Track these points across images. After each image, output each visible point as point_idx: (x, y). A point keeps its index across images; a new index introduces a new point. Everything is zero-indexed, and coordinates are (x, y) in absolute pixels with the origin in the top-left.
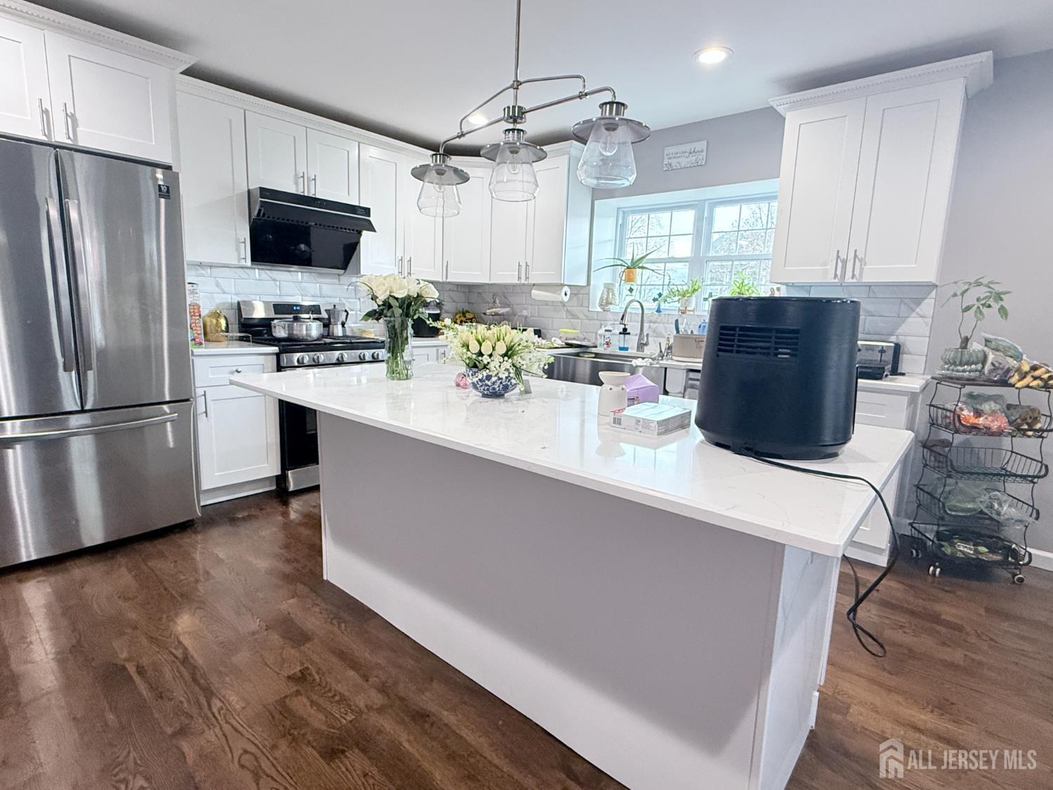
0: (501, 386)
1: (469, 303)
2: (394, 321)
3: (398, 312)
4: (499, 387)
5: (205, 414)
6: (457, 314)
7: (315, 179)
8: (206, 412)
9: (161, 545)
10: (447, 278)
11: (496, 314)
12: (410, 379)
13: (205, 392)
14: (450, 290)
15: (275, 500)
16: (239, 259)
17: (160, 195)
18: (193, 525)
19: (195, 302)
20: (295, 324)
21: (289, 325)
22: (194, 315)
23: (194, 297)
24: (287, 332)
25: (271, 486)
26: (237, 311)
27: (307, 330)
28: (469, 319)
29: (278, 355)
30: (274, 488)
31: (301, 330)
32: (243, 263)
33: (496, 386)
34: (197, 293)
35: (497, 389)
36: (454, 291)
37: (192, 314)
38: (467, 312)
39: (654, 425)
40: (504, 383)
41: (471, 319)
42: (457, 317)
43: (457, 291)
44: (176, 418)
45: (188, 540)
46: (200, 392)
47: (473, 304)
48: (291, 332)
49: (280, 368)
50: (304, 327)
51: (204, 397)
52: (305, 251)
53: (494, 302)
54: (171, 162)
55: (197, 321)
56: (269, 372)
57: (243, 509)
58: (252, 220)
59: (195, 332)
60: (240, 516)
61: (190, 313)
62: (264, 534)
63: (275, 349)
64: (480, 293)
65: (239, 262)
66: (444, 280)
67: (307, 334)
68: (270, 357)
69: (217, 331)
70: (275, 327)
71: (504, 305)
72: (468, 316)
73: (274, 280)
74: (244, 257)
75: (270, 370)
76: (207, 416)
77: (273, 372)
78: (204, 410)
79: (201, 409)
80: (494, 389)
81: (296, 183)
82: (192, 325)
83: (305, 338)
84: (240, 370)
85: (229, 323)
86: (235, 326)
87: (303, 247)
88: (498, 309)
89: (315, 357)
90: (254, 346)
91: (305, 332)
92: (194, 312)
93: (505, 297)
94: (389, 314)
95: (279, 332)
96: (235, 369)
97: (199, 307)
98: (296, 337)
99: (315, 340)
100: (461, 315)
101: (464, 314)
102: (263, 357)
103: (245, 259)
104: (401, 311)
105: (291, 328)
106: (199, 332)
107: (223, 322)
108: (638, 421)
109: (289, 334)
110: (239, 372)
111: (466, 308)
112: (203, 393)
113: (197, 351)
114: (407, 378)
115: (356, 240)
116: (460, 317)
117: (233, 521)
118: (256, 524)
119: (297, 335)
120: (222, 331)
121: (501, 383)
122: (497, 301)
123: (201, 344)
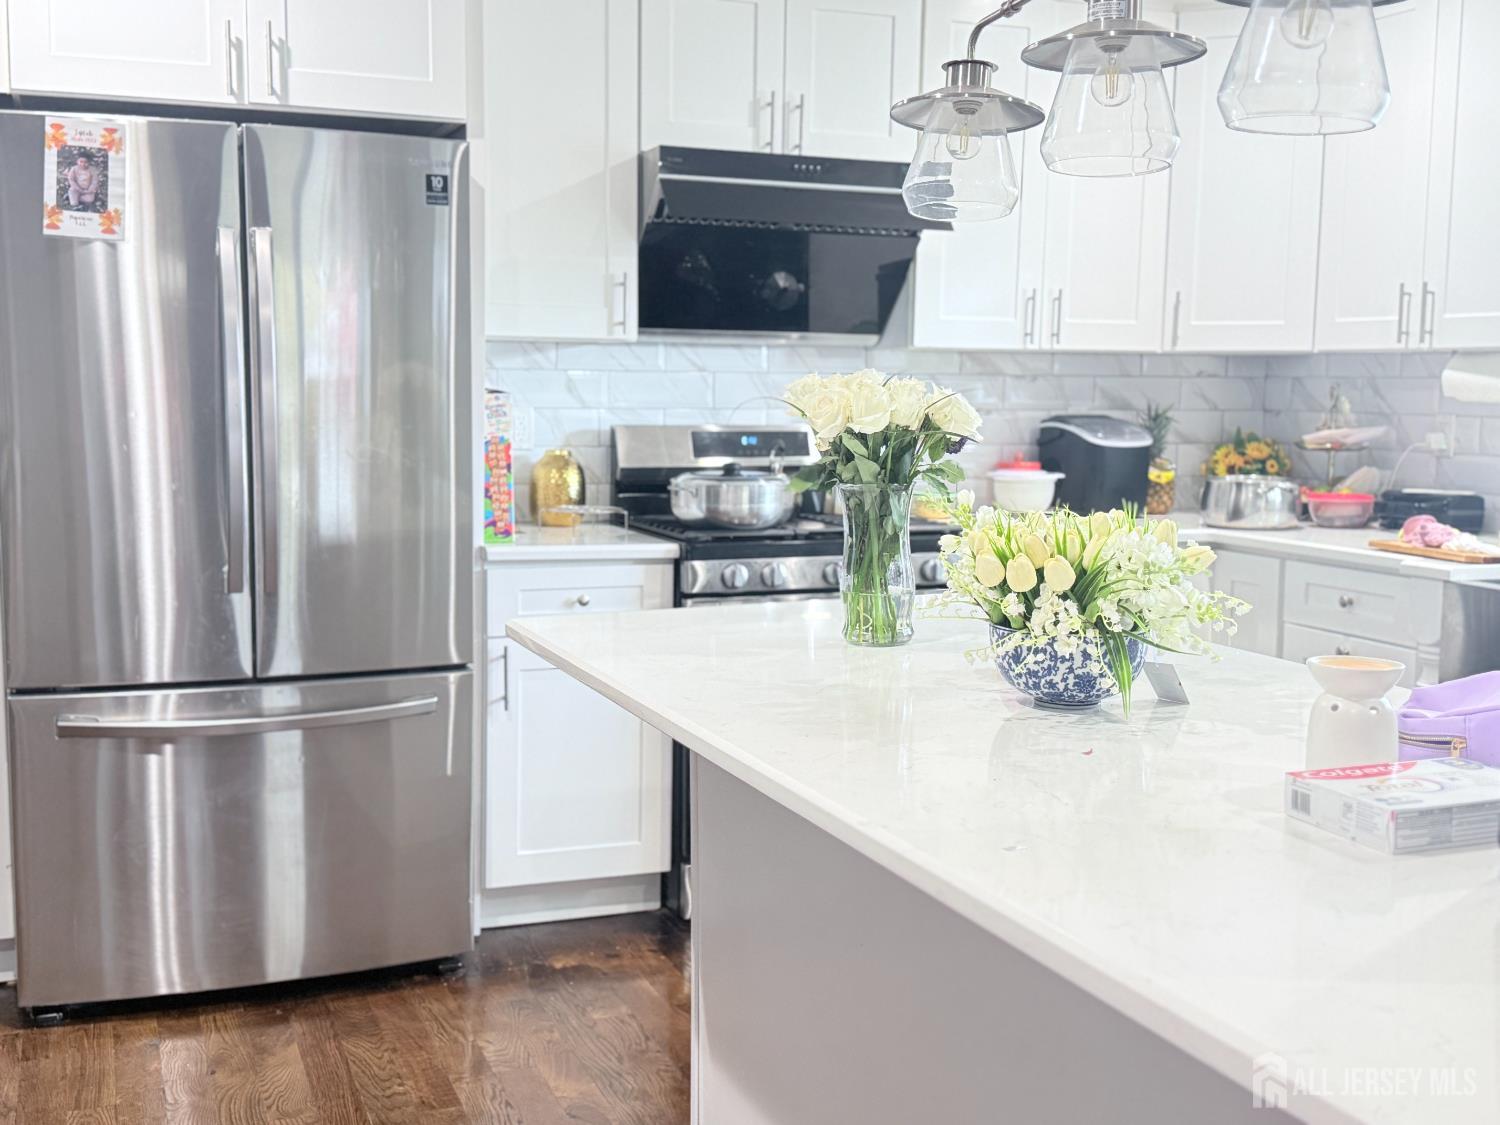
0: (1071, 680)
1: (1265, 411)
2: (862, 493)
3: (868, 469)
4: (1064, 680)
5: (502, 703)
6: (1218, 447)
7: (800, 107)
8: (505, 698)
9: (379, 1006)
10: (1174, 342)
11: (1338, 447)
12: (903, 643)
13: (506, 649)
14: (1200, 374)
15: (647, 937)
16: (611, 325)
17: (429, 197)
18: (454, 970)
19: (500, 434)
20: (724, 485)
21: (709, 489)
22: (497, 467)
23: (498, 422)
24: (704, 506)
25: (646, 900)
26: (610, 450)
27: (751, 501)
28: (1256, 461)
29: (677, 564)
30: (654, 905)
31: (738, 501)
32: (618, 333)
33: (1057, 679)
34: (505, 414)
35: (1061, 686)
36: (1214, 376)
37: (494, 462)
38: (1253, 438)
39: (1383, 822)
40: (1079, 672)
41: (1263, 462)
42: (1220, 454)
43: (1226, 376)
44: (434, 708)
45: (436, 1007)
46: (495, 648)
47: (1278, 413)
48: (713, 506)
49: (679, 598)
50: (745, 495)
51: (502, 661)
52: (785, 290)
53: (1335, 406)
54: (464, 117)
55: (502, 480)
56: (655, 608)
57: (567, 949)
58: (644, 225)
59: (496, 505)
60: (558, 965)
61: (487, 459)
62: (596, 1016)
63: (671, 549)
64: (1297, 379)
65: (610, 332)
66: (1168, 348)
67: (751, 510)
68: (659, 567)
69: (559, 502)
70: (677, 493)
71: (1367, 418)
72: (1253, 451)
73: (701, 370)
74: (621, 320)
75: (657, 601)
76: (506, 708)
77: (663, 607)
78: (502, 693)
79: (496, 690)
80: (1052, 685)
81: (755, 122)
82: (492, 490)
83: (746, 521)
84: (586, 599)
85: (587, 480)
86: (601, 490)
87: (782, 280)
88: (1344, 431)
89: (767, 571)
90: (631, 540)
91: (745, 507)
92: (496, 458)
93: (1377, 391)
94: (846, 476)
95: (687, 506)
96: (575, 596)
97: (508, 447)
98: (726, 519)
99: (774, 527)
100: (1231, 447)
101: (1239, 444)
102: (642, 568)
103: (623, 323)
104: (876, 467)
105: (713, 495)
106: (505, 506)
107: (572, 478)
108: (1348, 807)
109: (709, 510)
110: (583, 604)
111: (1251, 423)
112: (502, 652)
113: (498, 550)
114: (894, 640)
115: (906, 256)
116: (1226, 456)
117: (541, 976)
118: (587, 991)
119: (726, 513)
120: (570, 501)
121: (1071, 670)
122: (1346, 406)
123: (507, 533)
